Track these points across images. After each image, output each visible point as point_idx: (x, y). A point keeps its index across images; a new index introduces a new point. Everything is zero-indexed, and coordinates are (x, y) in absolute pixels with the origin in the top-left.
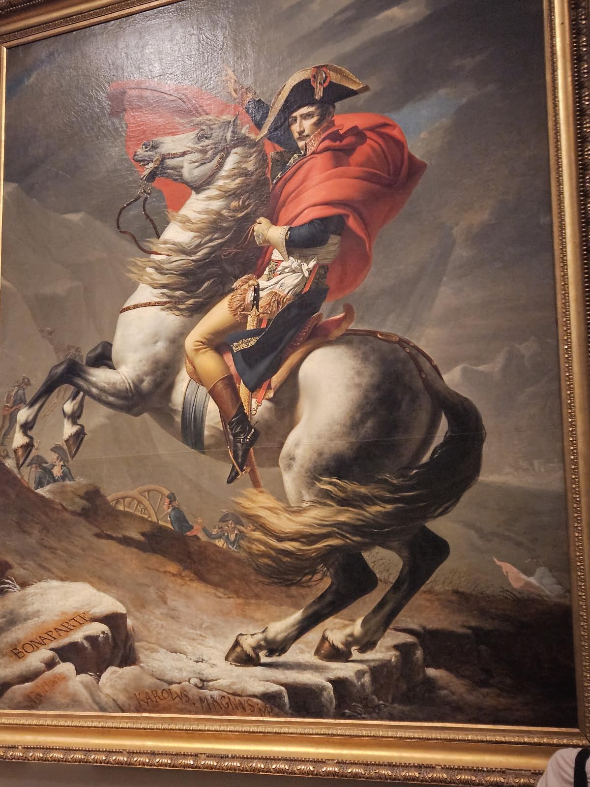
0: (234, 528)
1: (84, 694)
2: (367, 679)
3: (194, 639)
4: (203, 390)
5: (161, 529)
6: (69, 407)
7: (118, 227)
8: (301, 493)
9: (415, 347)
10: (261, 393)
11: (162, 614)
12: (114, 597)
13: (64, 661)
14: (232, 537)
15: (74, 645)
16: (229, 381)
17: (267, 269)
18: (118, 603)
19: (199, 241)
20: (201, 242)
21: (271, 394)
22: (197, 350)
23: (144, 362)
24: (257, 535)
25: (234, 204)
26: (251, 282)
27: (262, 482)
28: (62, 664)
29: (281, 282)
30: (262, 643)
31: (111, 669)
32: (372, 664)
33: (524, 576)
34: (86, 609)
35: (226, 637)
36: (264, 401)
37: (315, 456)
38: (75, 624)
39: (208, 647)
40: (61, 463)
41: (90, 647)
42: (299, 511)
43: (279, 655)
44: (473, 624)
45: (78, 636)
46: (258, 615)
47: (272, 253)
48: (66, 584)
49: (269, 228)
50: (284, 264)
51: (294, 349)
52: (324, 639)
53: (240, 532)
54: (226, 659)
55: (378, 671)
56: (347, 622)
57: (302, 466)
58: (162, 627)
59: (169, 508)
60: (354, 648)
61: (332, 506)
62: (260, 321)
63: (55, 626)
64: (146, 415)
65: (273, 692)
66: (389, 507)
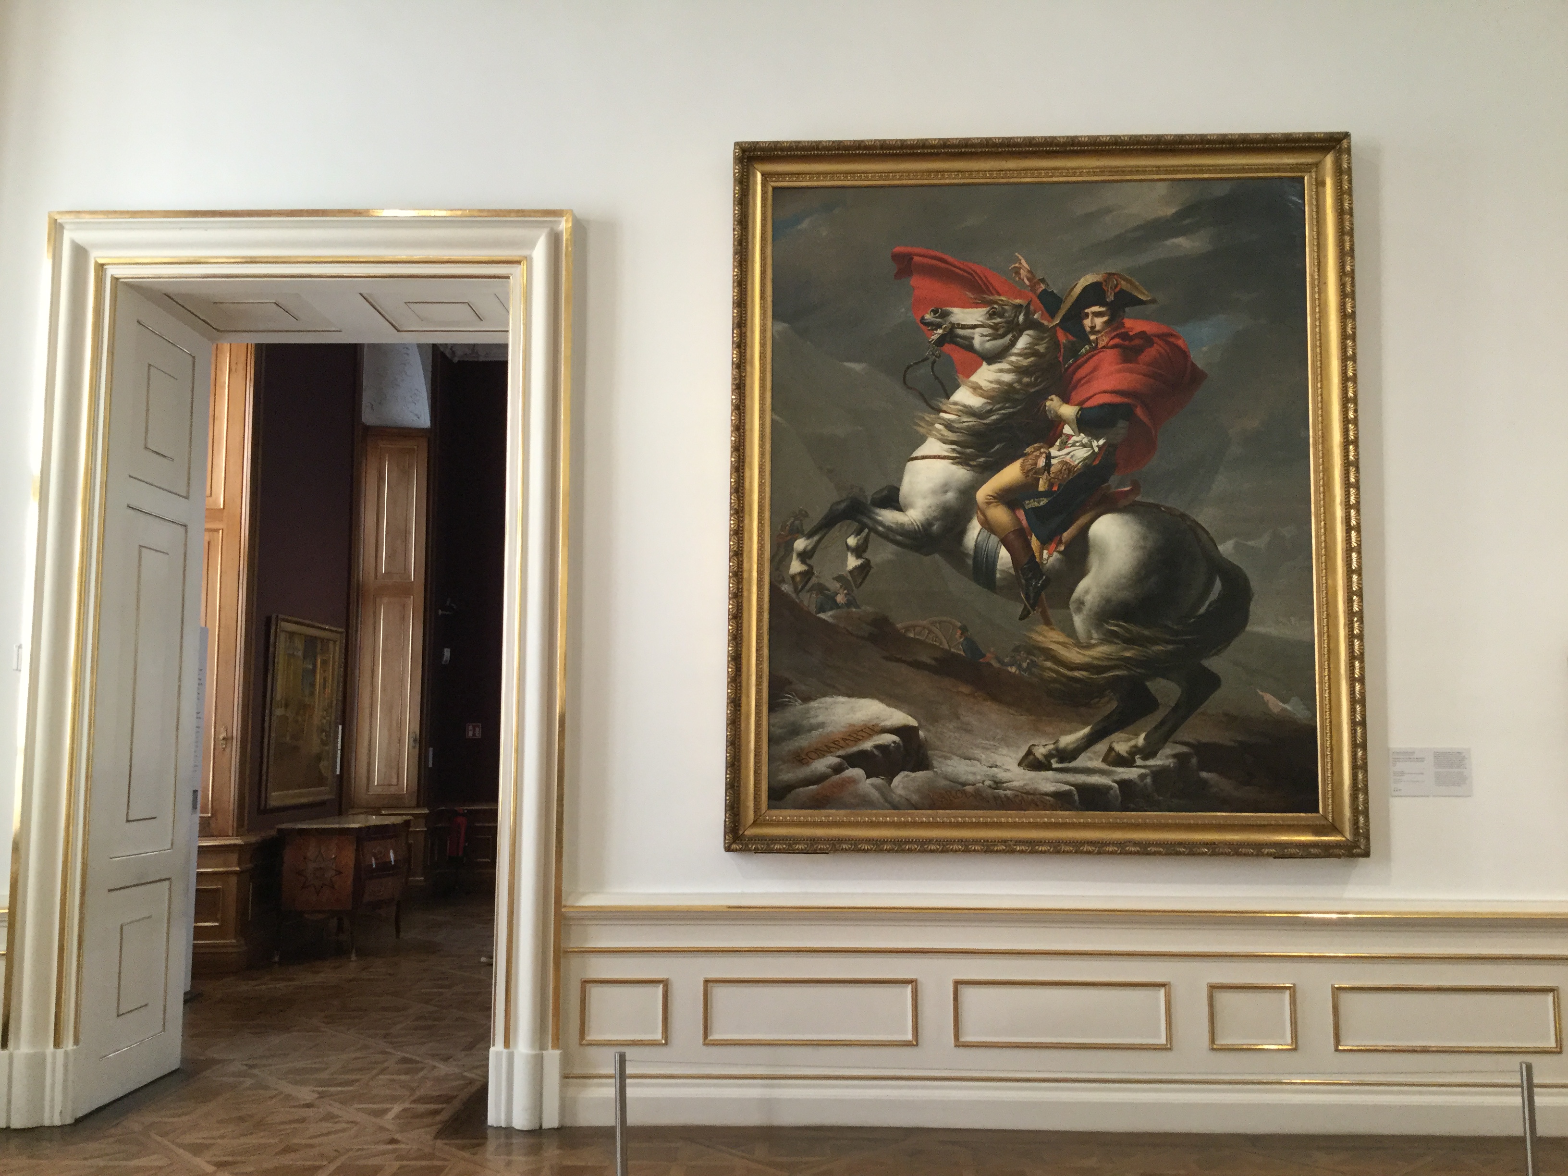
0: (1026, 658)
1: (875, 794)
2: (1148, 780)
3: (988, 749)
4: (994, 539)
5: (954, 655)
6: (852, 541)
7: (905, 383)
8: (1089, 631)
9: (1194, 521)
10: (1053, 545)
11: (954, 727)
12: (904, 712)
13: (853, 767)
14: (1025, 665)
15: (863, 753)
16: (1021, 534)
17: (1059, 441)
18: (910, 718)
19: (989, 407)
20: (991, 409)
21: (1062, 548)
22: (989, 503)
23: (933, 508)
24: (1049, 664)
25: (1026, 380)
26: (1042, 450)
27: (1052, 620)
28: (851, 769)
29: (1071, 454)
30: (1054, 752)
31: (902, 774)
32: (1154, 769)
33: (1281, 704)
34: (875, 722)
35: (1019, 747)
36: (1055, 554)
37: (1104, 602)
38: (864, 734)
39: (1001, 755)
40: (845, 592)
41: (881, 755)
42: (1089, 647)
43: (1070, 762)
44: (1239, 739)
45: (868, 745)
46: (1050, 729)
47: (1063, 428)
48: (853, 700)
49: (1061, 405)
50: (1075, 438)
51: (1084, 512)
52: (1111, 749)
53: (1032, 661)
54: (1019, 765)
55: (1158, 774)
56: (1131, 736)
57: (1090, 610)
58: (955, 738)
59: (961, 638)
60: (1138, 756)
61: (1119, 644)
62: (1051, 485)
63: (841, 736)
64: (937, 556)
65: (1064, 791)
66: (1170, 647)
